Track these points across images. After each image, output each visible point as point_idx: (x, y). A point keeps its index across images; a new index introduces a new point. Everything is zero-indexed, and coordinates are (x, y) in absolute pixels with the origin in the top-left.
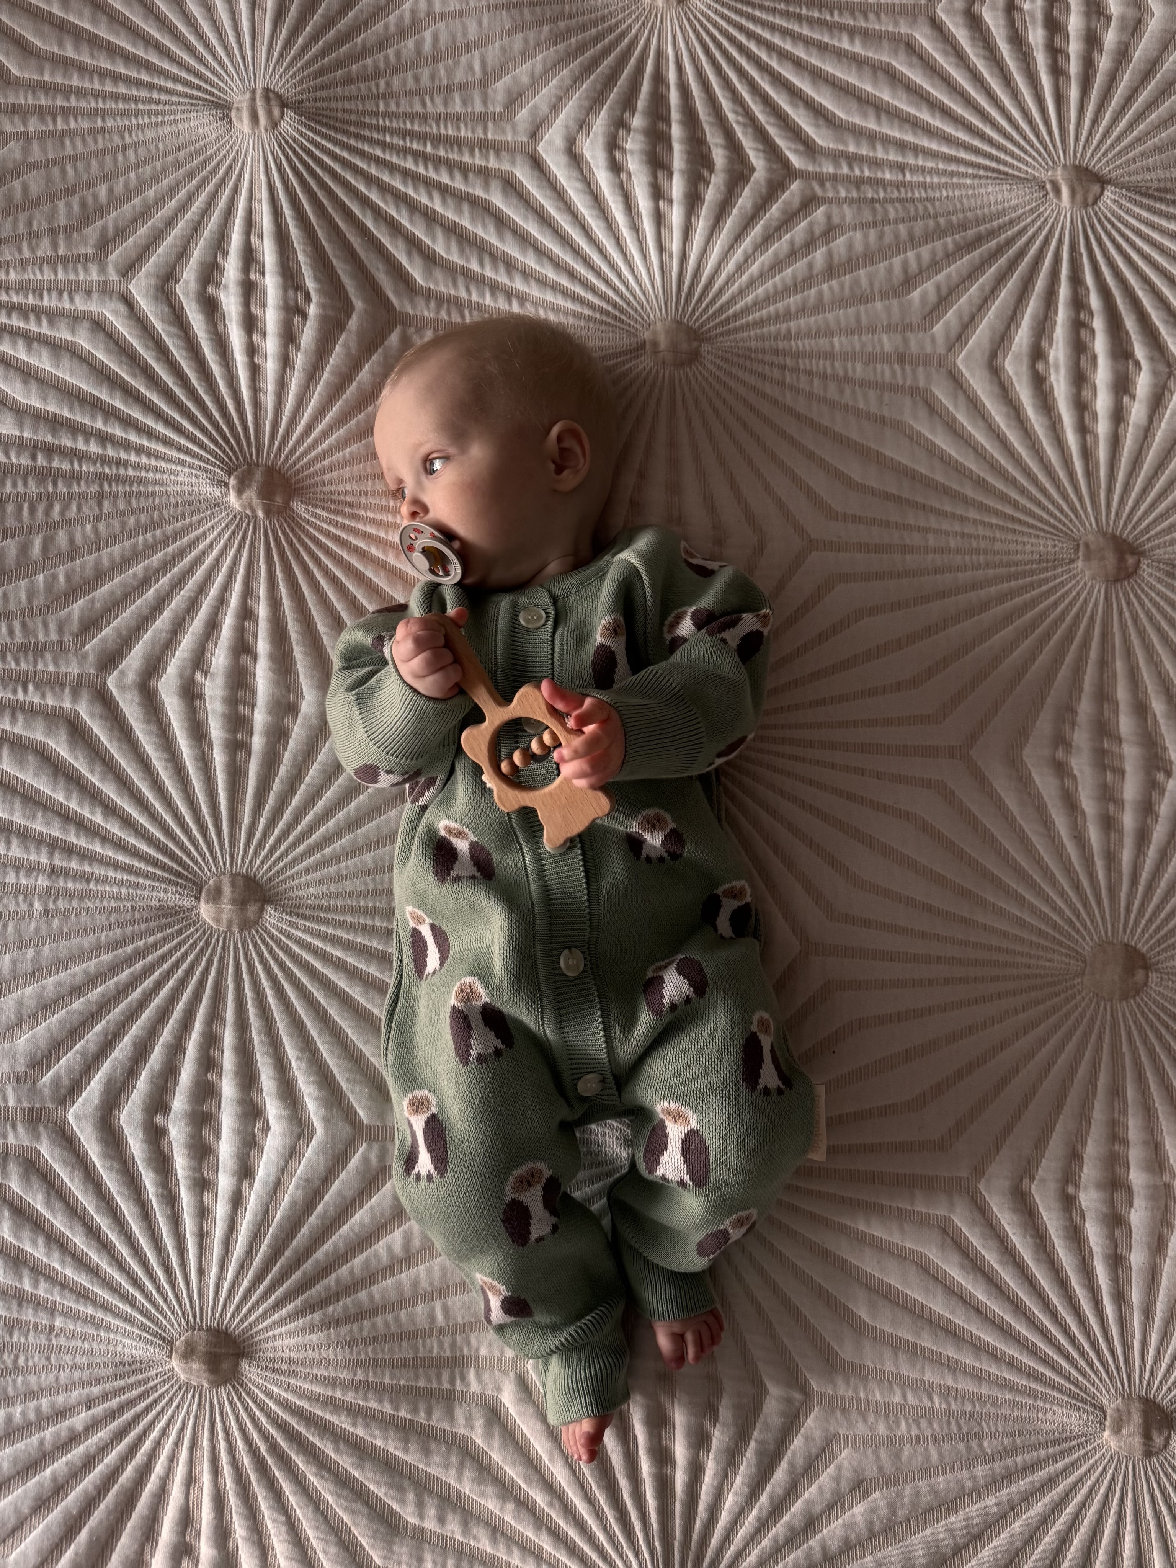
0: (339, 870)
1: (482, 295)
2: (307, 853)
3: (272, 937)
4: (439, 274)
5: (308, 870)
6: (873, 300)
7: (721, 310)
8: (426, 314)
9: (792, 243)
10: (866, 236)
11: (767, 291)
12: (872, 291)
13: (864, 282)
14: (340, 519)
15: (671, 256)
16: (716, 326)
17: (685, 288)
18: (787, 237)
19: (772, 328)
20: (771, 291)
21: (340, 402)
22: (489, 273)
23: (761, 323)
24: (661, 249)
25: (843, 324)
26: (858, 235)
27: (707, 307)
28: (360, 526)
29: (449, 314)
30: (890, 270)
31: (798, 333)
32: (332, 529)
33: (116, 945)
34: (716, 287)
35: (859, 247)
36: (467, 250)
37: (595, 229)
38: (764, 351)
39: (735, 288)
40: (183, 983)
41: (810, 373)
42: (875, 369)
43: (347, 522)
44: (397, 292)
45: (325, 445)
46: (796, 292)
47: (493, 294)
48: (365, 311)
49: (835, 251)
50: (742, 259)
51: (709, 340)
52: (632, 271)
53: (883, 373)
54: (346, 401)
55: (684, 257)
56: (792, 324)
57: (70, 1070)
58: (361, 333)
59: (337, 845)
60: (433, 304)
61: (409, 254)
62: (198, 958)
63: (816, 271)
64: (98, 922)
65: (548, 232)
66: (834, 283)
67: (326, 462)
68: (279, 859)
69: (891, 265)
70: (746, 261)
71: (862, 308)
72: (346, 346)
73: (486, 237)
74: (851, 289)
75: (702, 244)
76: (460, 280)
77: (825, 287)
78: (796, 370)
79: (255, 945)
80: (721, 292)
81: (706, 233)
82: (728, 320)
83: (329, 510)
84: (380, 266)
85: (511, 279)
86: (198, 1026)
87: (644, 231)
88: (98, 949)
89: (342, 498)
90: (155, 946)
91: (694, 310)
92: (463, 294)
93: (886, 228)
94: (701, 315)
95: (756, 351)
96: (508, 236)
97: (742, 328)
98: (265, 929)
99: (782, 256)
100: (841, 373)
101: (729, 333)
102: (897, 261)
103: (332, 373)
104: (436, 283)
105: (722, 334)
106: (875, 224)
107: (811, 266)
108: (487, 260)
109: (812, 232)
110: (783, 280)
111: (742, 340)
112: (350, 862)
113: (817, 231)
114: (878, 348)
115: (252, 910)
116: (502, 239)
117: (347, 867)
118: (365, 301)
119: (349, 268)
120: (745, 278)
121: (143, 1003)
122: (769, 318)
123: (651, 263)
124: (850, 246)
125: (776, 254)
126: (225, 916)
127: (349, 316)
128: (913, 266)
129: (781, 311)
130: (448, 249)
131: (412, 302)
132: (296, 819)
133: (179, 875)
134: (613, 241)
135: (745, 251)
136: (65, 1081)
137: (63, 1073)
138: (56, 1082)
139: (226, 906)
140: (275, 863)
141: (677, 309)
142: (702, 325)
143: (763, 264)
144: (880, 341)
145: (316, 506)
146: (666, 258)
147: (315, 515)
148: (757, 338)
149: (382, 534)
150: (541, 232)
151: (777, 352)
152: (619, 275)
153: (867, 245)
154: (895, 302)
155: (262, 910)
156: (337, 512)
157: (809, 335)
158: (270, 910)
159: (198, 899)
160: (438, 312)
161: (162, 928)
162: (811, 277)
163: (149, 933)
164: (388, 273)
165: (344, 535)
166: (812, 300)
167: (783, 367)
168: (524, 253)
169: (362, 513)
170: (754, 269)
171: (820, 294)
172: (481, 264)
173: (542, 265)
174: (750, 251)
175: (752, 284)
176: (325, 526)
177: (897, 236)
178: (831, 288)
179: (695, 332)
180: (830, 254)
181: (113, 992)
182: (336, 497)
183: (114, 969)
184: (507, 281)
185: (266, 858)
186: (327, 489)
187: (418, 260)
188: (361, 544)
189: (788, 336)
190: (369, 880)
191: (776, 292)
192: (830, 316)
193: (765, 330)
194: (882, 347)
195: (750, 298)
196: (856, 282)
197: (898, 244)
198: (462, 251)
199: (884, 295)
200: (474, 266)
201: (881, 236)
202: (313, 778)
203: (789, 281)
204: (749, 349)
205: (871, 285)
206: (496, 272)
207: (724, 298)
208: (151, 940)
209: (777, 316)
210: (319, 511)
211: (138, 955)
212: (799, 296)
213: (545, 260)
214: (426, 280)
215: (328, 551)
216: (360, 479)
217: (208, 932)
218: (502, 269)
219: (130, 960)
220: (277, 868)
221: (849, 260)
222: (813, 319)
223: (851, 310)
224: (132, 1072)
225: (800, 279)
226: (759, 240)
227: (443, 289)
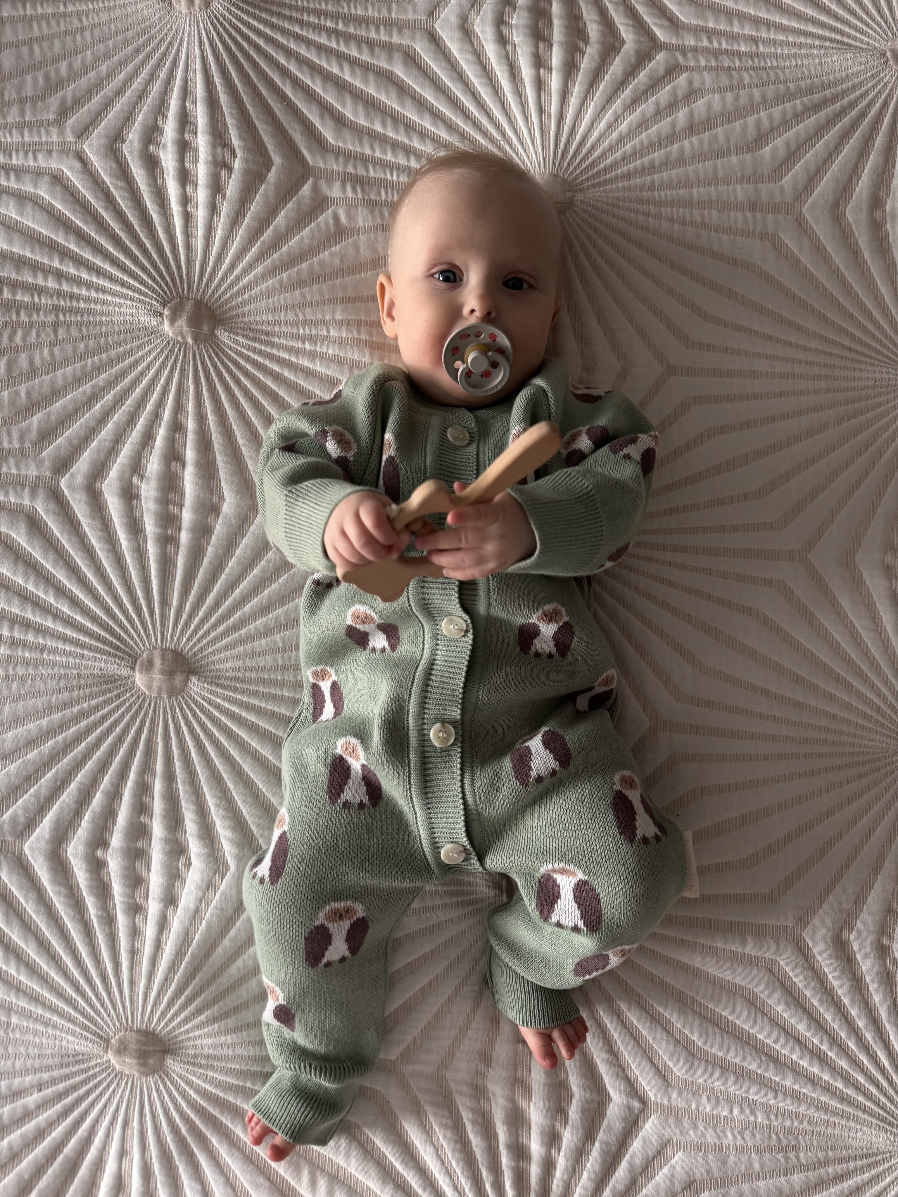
0: (253, 647)
1: (385, 152)
2: (227, 633)
3: (196, 703)
4: (347, 134)
5: (227, 647)
6: (729, 154)
7: (593, 164)
8: (335, 168)
9: (657, 104)
10: (723, 99)
11: (634, 146)
12: (728, 146)
13: (721, 139)
14: (257, 346)
15: (550, 117)
16: (588, 179)
17: (562, 145)
18: (654, 99)
19: (638, 180)
20: (638, 146)
21: (258, 244)
22: (390, 133)
23: (628, 176)
24: (541, 111)
25: (702, 176)
26: (717, 97)
27: (581, 161)
28: (275, 352)
29: (355, 168)
30: (744, 128)
31: (661, 185)
32: (251, 354)
33: (65, 706)
34: (589, 144)
35: (717, 106)
36: (372, 114)
37: (483, 95)
38: (630, 201)
39: (605, 144)
40: (120, 739)
41: (671, 220)
42: (729, 216)
43: (263, 348)
44: (310, 150)
45: (245, 281)
46: (660, 148)
47: (394, 151)
48: (282, 165)
49: (696, 111)
50: (612, 118)
51: (582, 190)
52: (516, 132)
53: (736, 221)
54: (263, 242)
55: (561, 118)
56: (656, 176)
57: (25, 809)
58: (278, 185)
59: (252, 626)
60: (341, 159)
61: (322, 117)
62: (133, 719)
63: (677, 129)
64: (49, 686)
65: (442, 97)
66: (695, 139)
67: (246, 296)
68: (203, 637)
69: (746, 123)
70: (616, 120)
71: (719, 161)
72: (265, 195)
73: (388, 103)
74: (710, 144)
75: (578, 106)
76: (366, 139)
77: (686, 142)
78: (659, 217)
79: (181, 709)
80: (593, 148)
81: (582, 96)
82: (598, 173)
83: (248, 338)
84: (297, 127)
85: (410, 139)
86: (132, 776)
87: (526, 95)
88: (49, 709)
89: (259, 327)
90: (97, 708)
91: (569, 165)
92: (368, 151)
93: (742, 92)
94: (575, 169)
95: (624, 200)
96: (408, 102)
97: (611, 181)
98: (190, 697)
99: (648, 115)
100: (699, 220)
101: (599, 184)
102: (751, 120)
103: (252, 218)
104: (344, 142)
105: (593, 186)
106: (731, 88)
107: (674, 124)
108: (389, 121)
109: (676, 96)
110: (649, 136)
111: (612, 191)
112: (262, 641)
113: (680, 94)
114: (732, 198)
115: (178, 679)
116: (402, 104)
117: (260, 645)
118: (283, 157)
119: (270, 129)
120: (615, 135)
121: (86, 756)
122: (636, 171)
123: (532, 123)
124: (709, 107)
125: (643, 113)
126: (155, 684)
127: (269, 170)
128: (766, 124)
129: (647, 164)
130: (356, 113)
131: (323, 158)
132: (217, 604)
133: (118, 648)
134: (499, 105)
135: (615, 111)
136: (22, 819)
137: (20, 812)
138: (14, 820)
139: (157, 676)
140: (199, 641)
141: (554, 163)
142: (576, 178)
143: (631, 123)
144: (734, 190)
145: (237, 334)
146: (545, 118)
147: (236, 342)
148: (624, 189)
149: (294, 359)
150: (436, 98)
151: (641, 201)
152: (504, 135)
153: (724, 106)
154: (748, 156)
155: (187, 680)
156: (255, 340)
157: (670, 186)
158: (194, 679)
159: (133, 669)
160: (345, 166)
161: (103, 693)
162: (674, 134)
163: (92, 696)
164: (302, 134)
165: (260, 360)
166: (674, 155)
167: (647, 214)
168: (421, 117)
169: (276, 340)
170: (623, 127)
171: (682, 149)
172: (384, 126)
173: (437, 127)
174: (620, 112)
175: (621, 140)
176: (245, 351)
177: (751, 98)
178: (691, 144)
179: (570, 184)
180: (691, 114)
181: (61, 746)
182: (254, 326)
183: (63, 726)
184: (406, 141)
185: (192, 636)
186: (246, 319)
187: (329, 122)
188: (276, 368)
189: (652, 187)
190: (278, 656)
191: (642, 148)
192: (690, 169)
193: (632, 182)
194: (736, 197)
195: (619, 154)
196: (715, 138)
197: (752, 106)
198: (367, 116)
199: (739, 151)
200: (378, 127)
201: (737, 98)
202: (232, 569)
203: (654, 137)
204: (618, 199)
205: (728, 140)
206: (397, 133)
207: (596, 154)
208: (93, 702)
209: (643, 170)
210: (239, 339)
211: (83, 715)
212: (662, 152)
213: (440, 123)
214: (336, 139)
215: (246, 373)
216: (275, 310)
217: (141, 697)
218: (402, 130)
219: (77, 719)
220: (201, 645)
221: (708, 119)
222: (674, 172)
223: (709, 164)
224: (78, 814)
225: (664, 136)
226: (628, 101)
227: (350, 147)
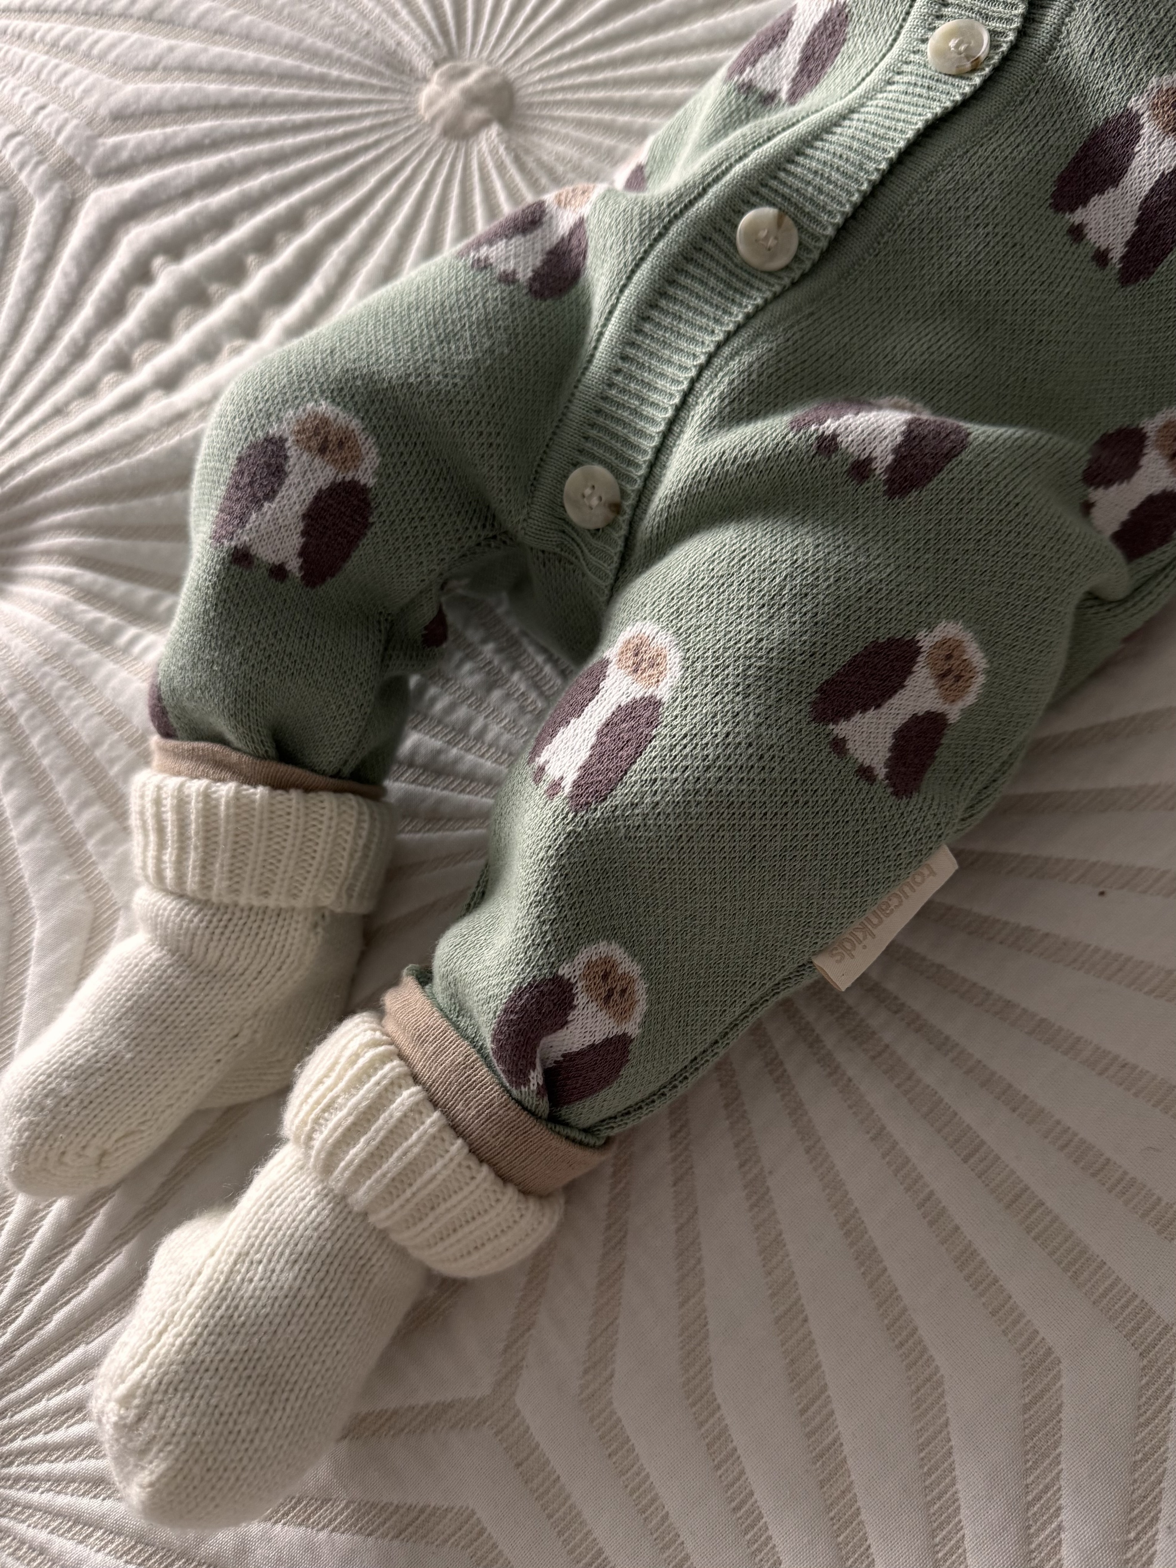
86: (295, 198)
121: (272, 133)
140: (553, 91)
161: (371, 72)
181: (258, 99)
183: (286, 77)
185: (550, 79)
211: (322, 81)
219: (307, 80)
220: (551, 98)
224: (187, 194)
